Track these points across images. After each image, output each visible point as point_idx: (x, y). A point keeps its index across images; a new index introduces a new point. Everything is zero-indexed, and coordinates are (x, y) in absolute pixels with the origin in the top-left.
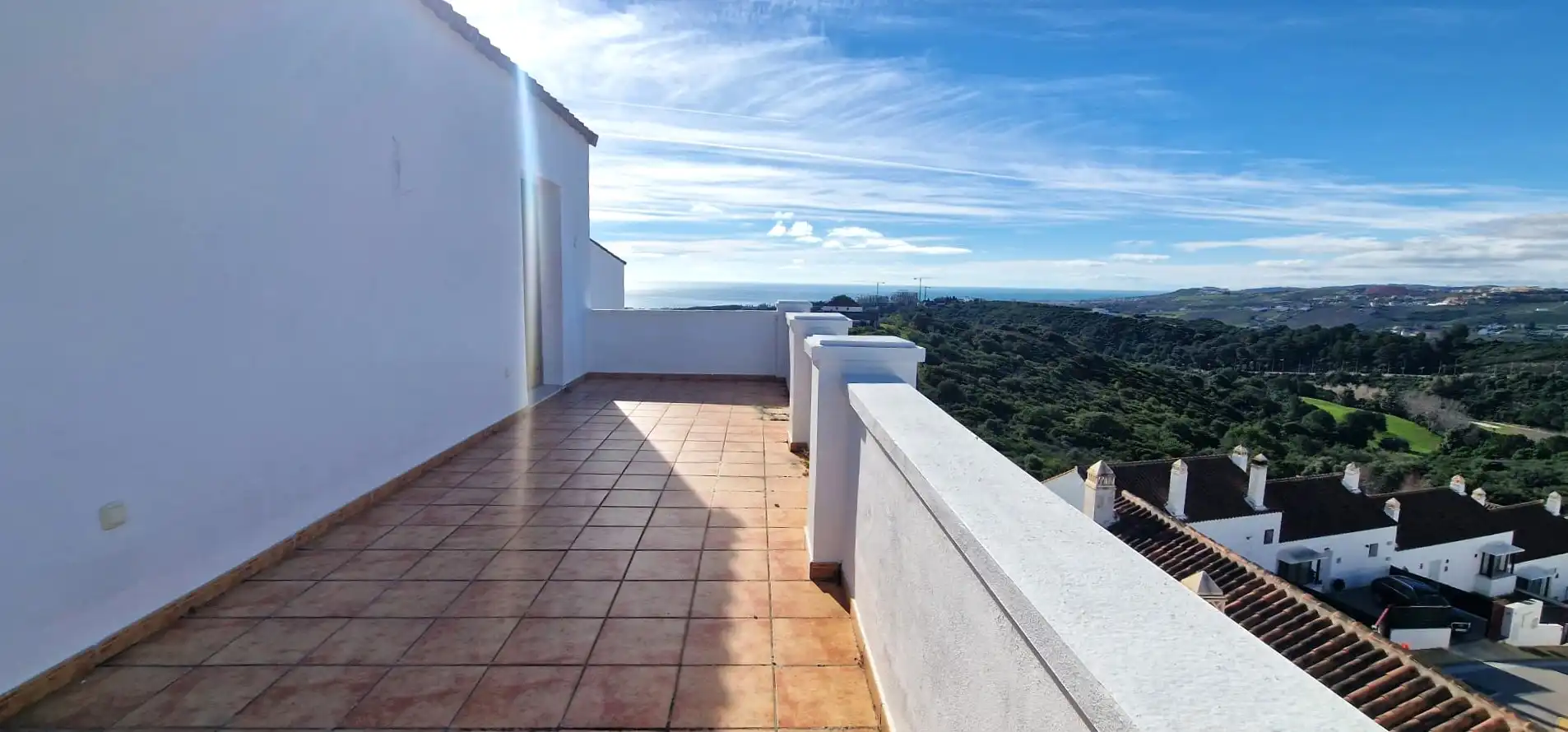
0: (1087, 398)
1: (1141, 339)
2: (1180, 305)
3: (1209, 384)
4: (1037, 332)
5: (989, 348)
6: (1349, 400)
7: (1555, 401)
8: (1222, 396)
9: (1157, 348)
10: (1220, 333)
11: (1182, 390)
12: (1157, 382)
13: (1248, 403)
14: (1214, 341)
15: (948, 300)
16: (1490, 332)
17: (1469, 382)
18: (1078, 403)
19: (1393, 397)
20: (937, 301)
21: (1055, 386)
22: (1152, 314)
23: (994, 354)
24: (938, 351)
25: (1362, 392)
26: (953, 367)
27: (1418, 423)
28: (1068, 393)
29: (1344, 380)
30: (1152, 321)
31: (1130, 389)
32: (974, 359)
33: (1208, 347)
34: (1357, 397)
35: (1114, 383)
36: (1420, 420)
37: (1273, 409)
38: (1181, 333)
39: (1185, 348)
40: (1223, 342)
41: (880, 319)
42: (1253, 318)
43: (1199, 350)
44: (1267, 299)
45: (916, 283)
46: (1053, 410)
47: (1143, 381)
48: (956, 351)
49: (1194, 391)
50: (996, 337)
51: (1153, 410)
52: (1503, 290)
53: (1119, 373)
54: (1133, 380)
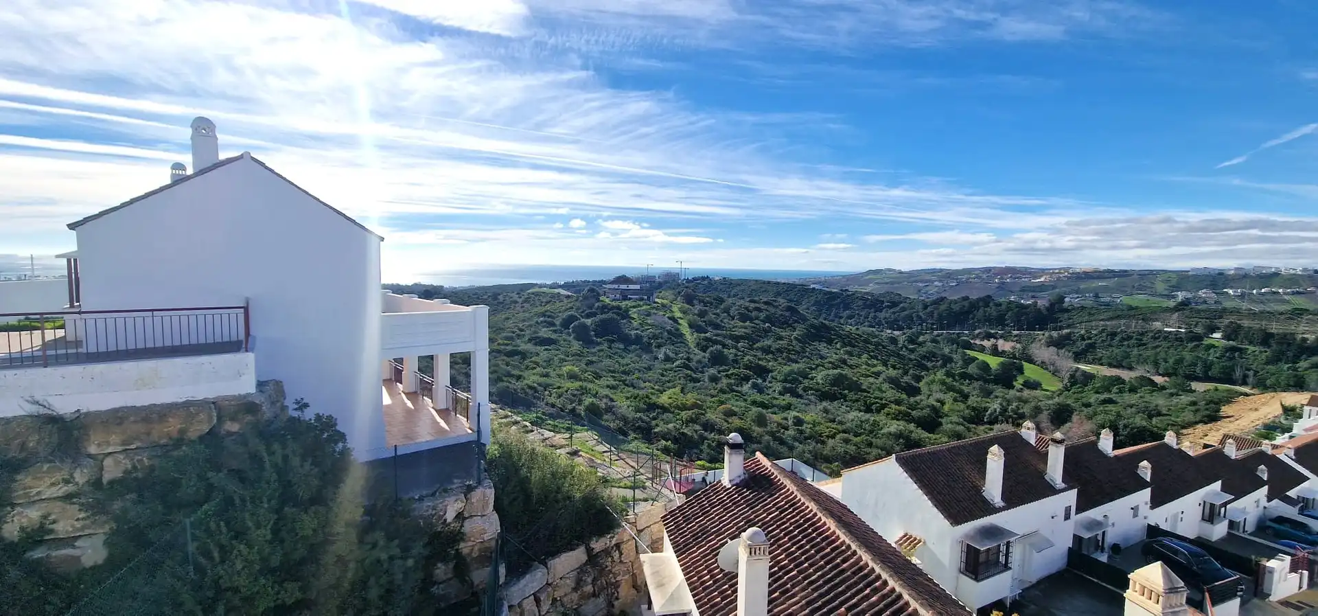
0: (822, 358)
1: (847, 307)
2: (870, 281)
3: (901, 342)
4: (777, 304)
5: (744, 318)
6: (995, 352)
7: (1123, 348)
8: (912, 351)
9: (858, 314)
10: (901, 302)
11: (884, 347)
12: (867, 341)
13: (931, 356)
14: (898, 309)
15: (703, 278)
16: (1072, 300)
17: (1068, 337)
18: (817, 362)
19: (1024, 349)
20: (695, 279)
21: (798, 348)
22: (852, 289)
23: (748, 323)
24: (705, 322)
25: (1004, 345)
26: (717, 335)
27: (1042, 367)
28: (807, 354)
29: (988, 336)
30: (854, 294)
31: (848, 348)
32: (733, 328)
33: (894, 313)
34: (1000, 349)
35: (836, 343)
36: (1043, 365)
37: (947, 360)
38: (874, 304)
39: (878, 314)
40: (904, 309)
41: (655, 295)
42: (919, 291)
43: (888, 315)
44: (928, 277)
45: (678, 265)
46: (799, 368)
47: (857, 342)
48: (718, 321)
49: (892, 347)
50: (747, 308)
51: (868, 365)
52: (1078, 270)
53: (840, 336)
54: (848, 341)
